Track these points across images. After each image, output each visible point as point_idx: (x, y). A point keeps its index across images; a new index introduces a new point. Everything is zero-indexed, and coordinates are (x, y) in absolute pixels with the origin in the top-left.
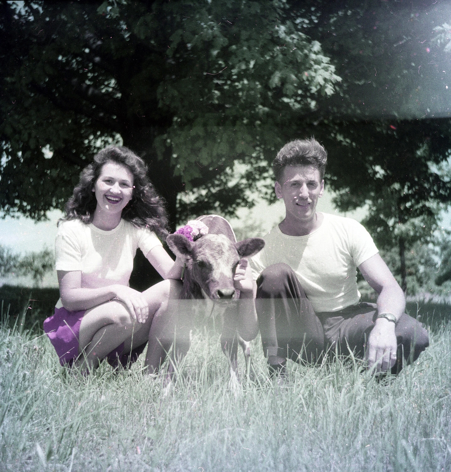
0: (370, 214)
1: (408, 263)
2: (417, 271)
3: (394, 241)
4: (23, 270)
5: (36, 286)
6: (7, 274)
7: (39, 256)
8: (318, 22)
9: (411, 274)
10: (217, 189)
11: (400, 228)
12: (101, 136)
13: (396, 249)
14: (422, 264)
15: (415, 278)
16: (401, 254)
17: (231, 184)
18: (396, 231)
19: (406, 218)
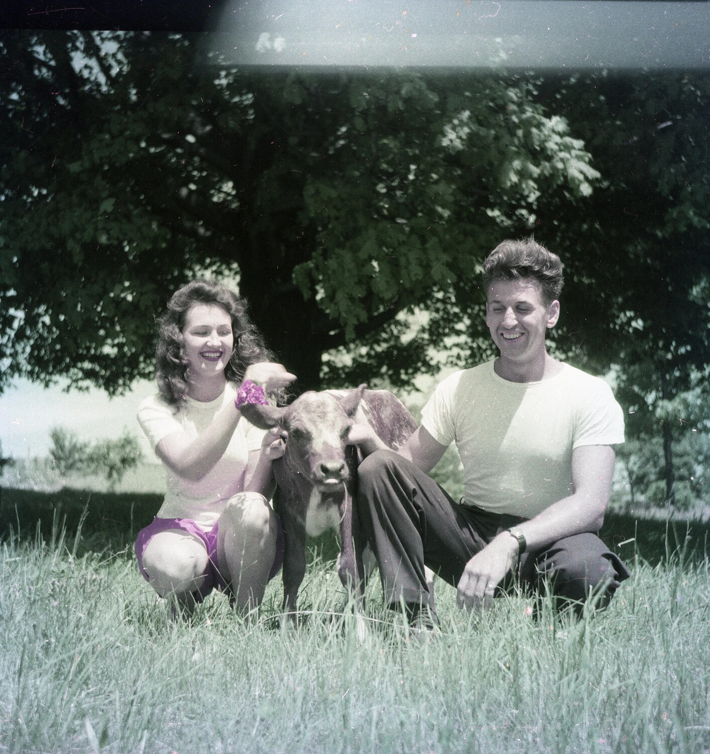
0: (619, 385)
1: (676, 461)
2: (692, 473)
3: (655, 427)
4: (93, 466)
5: (111, 490)
6: (69, 473)
7: (116, 446)
8: (539, 94)
9: (682, 478)
10: (384, 346)
11: (665, 408)
12: (210, 265)
13: (658, 440)
14: (699, 463)
15: (688, 484)
16: (667, 447)
17: (406, 339)
18: (659, 412)
19: (674, 391)
